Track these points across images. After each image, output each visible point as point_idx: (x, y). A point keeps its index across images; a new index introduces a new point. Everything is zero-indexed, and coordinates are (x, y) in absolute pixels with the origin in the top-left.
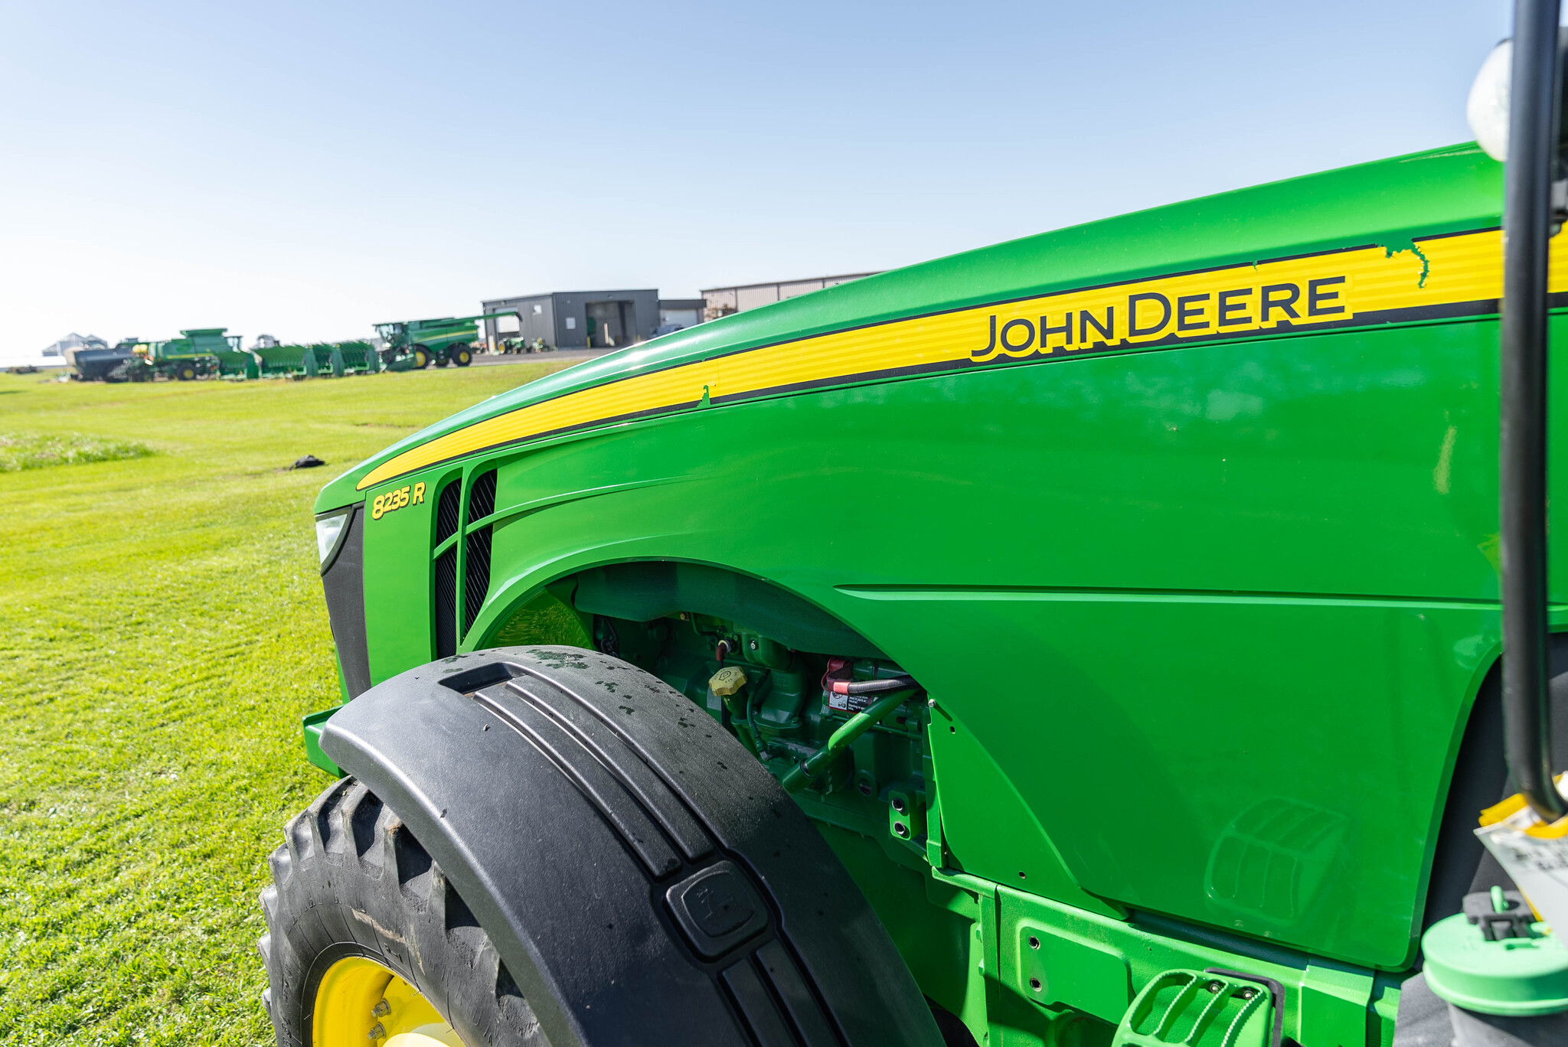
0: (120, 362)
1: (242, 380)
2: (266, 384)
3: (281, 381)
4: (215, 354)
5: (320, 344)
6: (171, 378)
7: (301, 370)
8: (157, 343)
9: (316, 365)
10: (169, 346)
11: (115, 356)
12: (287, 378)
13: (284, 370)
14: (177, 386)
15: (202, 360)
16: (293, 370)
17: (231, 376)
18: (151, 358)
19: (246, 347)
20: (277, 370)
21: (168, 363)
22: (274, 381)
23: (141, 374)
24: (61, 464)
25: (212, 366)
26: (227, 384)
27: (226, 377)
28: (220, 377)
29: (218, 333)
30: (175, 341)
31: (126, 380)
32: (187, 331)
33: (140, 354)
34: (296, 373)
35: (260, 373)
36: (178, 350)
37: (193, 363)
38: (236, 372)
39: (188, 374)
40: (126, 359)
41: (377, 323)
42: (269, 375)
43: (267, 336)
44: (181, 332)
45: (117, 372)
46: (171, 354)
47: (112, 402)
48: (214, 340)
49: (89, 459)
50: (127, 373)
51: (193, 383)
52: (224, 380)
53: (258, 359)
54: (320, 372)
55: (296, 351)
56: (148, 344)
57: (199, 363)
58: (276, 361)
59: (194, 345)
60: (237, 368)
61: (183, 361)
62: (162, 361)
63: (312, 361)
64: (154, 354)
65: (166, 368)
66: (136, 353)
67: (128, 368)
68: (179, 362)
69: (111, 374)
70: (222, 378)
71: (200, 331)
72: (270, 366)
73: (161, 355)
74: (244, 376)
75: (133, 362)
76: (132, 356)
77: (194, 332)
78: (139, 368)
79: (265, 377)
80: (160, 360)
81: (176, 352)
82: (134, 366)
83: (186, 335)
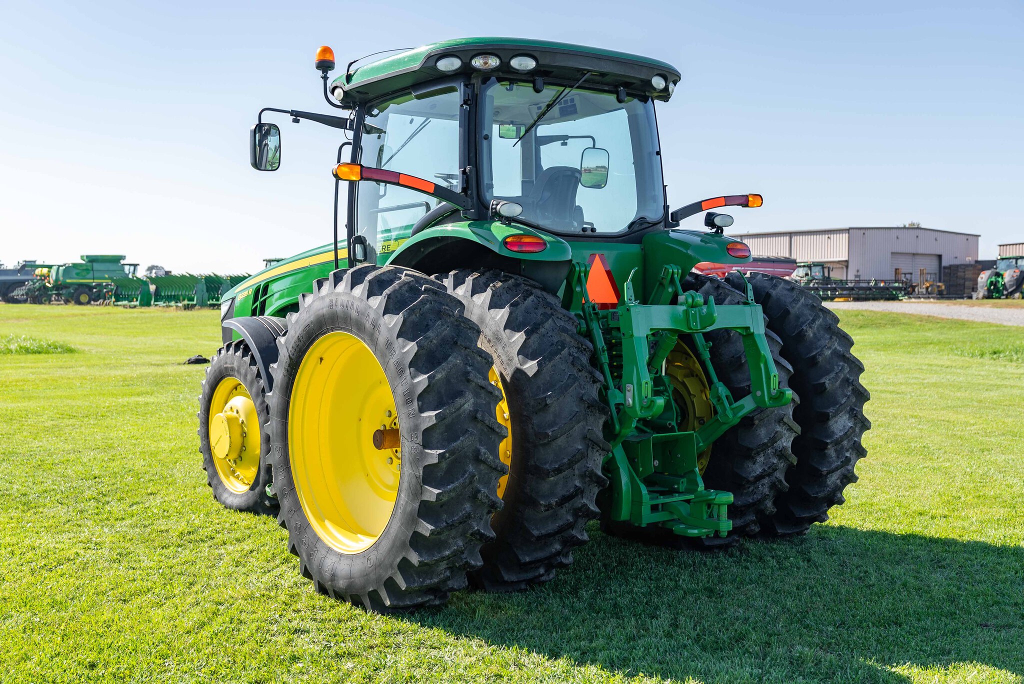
0: (21, 283)
1: (135, 307)
2: (156, 311)
3: (171, 308)
4: (113, 280)
5: (212, 275)
6: (67, 302)
7: (192, 299)
8: (59, 266)
9: (206, 295)
10: (69, 270)
11: (19, 277)
12: (177, 306)
13: (176, 299)
14: (72, 309)
15: (99, 285)
16: (184, 300)
17: (126, 303)
18: (52, 282)
19: (141, 273)
20: (169, 298)
21: (66, 286)
22: (165, 309)
23: (40, 296)
24: (8, 353)
25: (108, 292)
26: (121, 309)
27: (119, 303)
28: (114, 302)
29: (116, 260)
30: (75, 266)
31: (25, 301)
32: (87, 257)
33: (41, 276)
34: (186, 302)
35: (152, 302)
36: (77, 274)
37: (89, 288)
38: (129, 298)
39: (84, 298)
40: (28, 280)
41: (268, 258)
42: (161, 303)
43: (157, 267)
44: (82, 257)
45: (18, 293)
46: (71, 278)
47: (18, 318)
48: (112, 267)
49: (28, 351)
50: (27, 294)
51: (89, 307)
52: (117, 305)
53: (152, 288)
54: (211, 302)
55: (188, 281)
56: (50, 267)
57: (95, 288)
58: (169, 290)
59: (93, 270)
60: (131, 295)
61: (81, 285)
62: (61, 284)
63: (203, 291)
64: (54, 277)
65: (64, 291)
66: (37, 276)
67: (29, 289)
68: (77, 287)
69: (14, 294)
70: (116, 303)
71: (100, 258)
72: (163, 294)
73: (61, 278)
74: (138, 303)
75: (34, 284)
76: (33, 278)
77: (94, 258)
78: (39, 289)
79: (156, 305)
80: (59, 283)
81: (76, 276)
82: (35, 288)
83: (86, 260)
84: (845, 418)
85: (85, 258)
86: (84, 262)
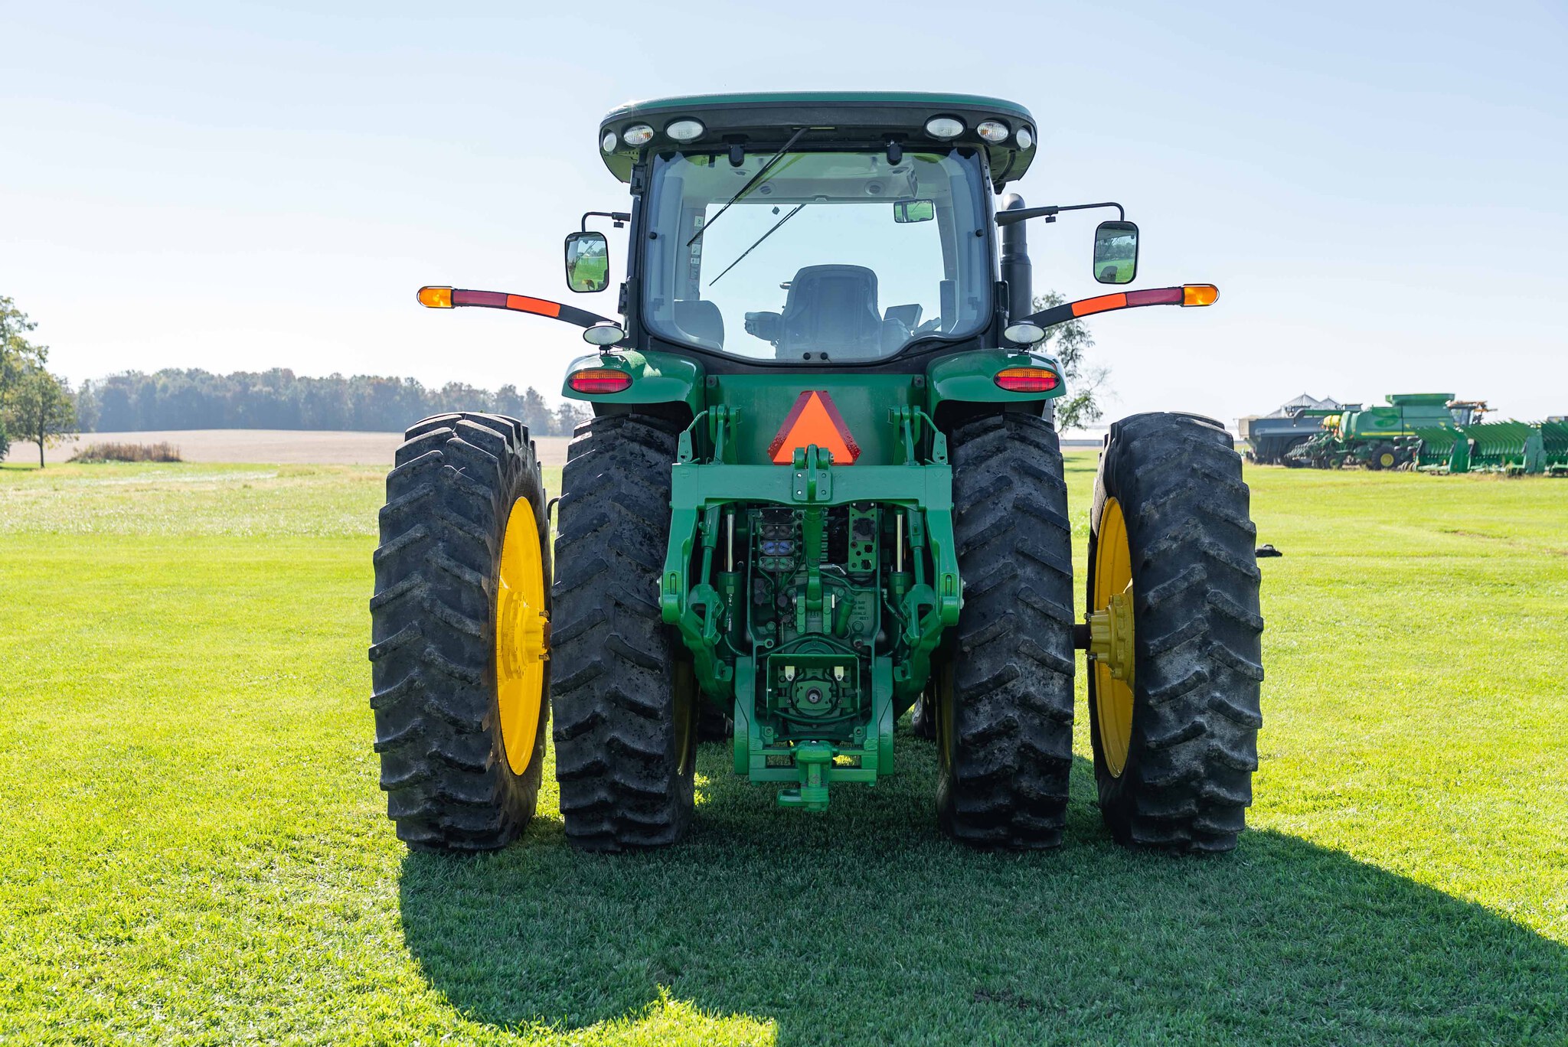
0: (1303, 438)
1: (1444, 473)
2: (1472, 480)
3: (1493, 476)
4: (1419, 432)
7: (1520, 461)
9: (1544, 455)
10: (1368, 416)
11: (1296, 429)
12: (1500, 472)
13: (1496, 459)
15: (1403, 439)
16: (1507, 463)
17: (1434, 467)
18: (1342, 435)
20: (1490, 460)
21: (1362, 442)
23: (1328, 456)
25: (1412, 450)
26: (1426, 476)
27: (1425, 467)
28: (1418, 466)
29: (1441, 400)
30: (1375, 411)
31: (1309, 465)
32: (1394, 397)
33: (1328, 427)
34: (1512, 466)
35: (1468, 466)
36: (1379, 424)
37: (1391, 443)
38: (1437, 460)
39: (1387, 460)
40: (1312, 434)
42: (1479, 468)
44: (1387, 397)
45: (1296, 452)
46: (1368, 430)
48: (1432, 411)
50: (1308, 454)
52: (1422, 471)
53: (1470, 443)
55: (1513, 432)
56: (1341, 413)
57: (1398, 445)
58: (1492, 446)
59: (1402, 417)
60: (1443, 454)
61: (1383, 440)
62: (1353, 439)
63: (1537, 448)
64: (1344, 430)
65: (1358, 450)
66: (1325, 426)
67: (1311, 447)
68: (1378, 442)
69: (1290, 454)
70: (1420, 468)
71: (1413, 398)
72: (1484, 454)
73: (1353, 430)
74: (1448, 467)
75: (1320, 438)
76: (1320, 430)
77: (1404, 398)
78: (1327, 446)
79: (1473, 470)
80: (1351, 437)
81: (1376, 427)
82: (1319, 445)
83: (1394, 402)
84: (1188, 656)
85: (1391, 398)
86: (1390, 405)
